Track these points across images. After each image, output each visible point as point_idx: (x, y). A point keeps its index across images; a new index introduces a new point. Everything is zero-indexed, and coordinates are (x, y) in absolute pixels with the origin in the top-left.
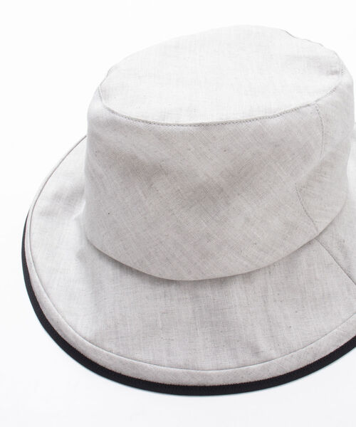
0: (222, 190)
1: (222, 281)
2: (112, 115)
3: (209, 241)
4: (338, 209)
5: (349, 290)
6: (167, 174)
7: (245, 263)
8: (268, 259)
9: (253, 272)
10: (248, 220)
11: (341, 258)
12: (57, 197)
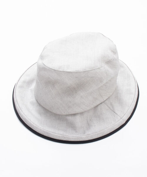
0: (75, 89)
1: (74, 115)
2: (44, 66)
3: (70, 103)
4: (111, 94)
5: (114, 116)
6: (59, 83)
7: (81, 110)
8: (88, 108)
9: (83, 112)
10: (82, 97)
11: (111, 108)
12: (24, 82)
